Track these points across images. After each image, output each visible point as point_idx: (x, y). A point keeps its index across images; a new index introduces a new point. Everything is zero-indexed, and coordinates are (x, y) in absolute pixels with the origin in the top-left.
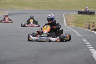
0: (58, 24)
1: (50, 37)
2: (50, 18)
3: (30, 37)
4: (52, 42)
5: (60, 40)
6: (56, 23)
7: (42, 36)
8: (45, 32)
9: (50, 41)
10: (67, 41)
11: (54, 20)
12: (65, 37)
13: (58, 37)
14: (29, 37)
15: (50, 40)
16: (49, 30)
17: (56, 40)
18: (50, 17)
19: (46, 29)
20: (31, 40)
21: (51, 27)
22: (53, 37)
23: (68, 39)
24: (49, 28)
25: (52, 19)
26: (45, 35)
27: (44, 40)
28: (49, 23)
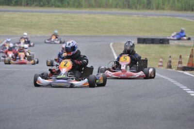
0: (85, 56)
1: (73, 79)
2: (70, 46)
3: (38, 79)
4: (76, 87)
5: (88, 84)
6: (80, 55)
7: (59, 77)
8: (64, 71)
9: (72, 86)
10: (100, 85)
11: (77, 50)
12: (96, 79)
13: (86, 80)
14: (35, 80)
15: (72, 84)
16: (71, 67)
17: (83, 85)
18: (69, 45)
19: (65, 66)
20: (40, 84)
22: (77, 80)
23: (102, 82)
24: (69, 63)
25: (73, 48)
26: (64, 76)
28: (69, 55)
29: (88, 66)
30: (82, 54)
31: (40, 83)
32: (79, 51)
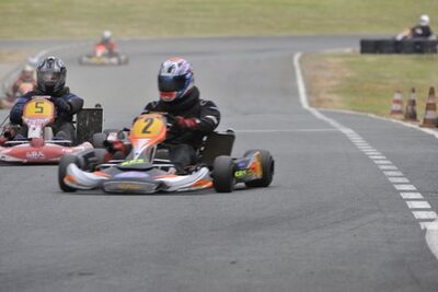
0: (210, 104)
1: (166, 169)
2: (171, 75)
3: (69, 172)
4: (175, 193)
5: (210, 184)
6: (197, 100)
7: (125, 164)
8: (141, 146)
9: (162, 189)
11: (189, 87)
12: (236, 168)
13: (204, 171)
14: (62, 174)
15: (162, 185)
16: (162, 135)
17: (195, 185)
18: (170, 70)
19: (145, 131)
20: (74, 186)
21: (169, 119)
24: (159, 124)
25: (181, 81)
26: (141, 161)
27: (136, 186)
29: (220, 130)
30: (204, 96)
31: (72, 180)
32: (195, 91)
